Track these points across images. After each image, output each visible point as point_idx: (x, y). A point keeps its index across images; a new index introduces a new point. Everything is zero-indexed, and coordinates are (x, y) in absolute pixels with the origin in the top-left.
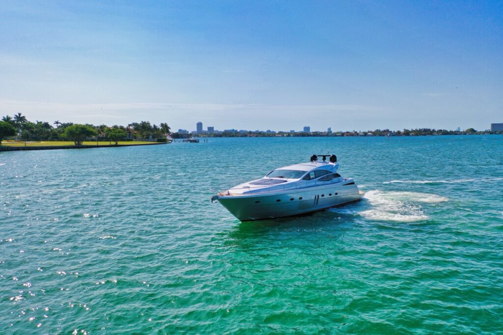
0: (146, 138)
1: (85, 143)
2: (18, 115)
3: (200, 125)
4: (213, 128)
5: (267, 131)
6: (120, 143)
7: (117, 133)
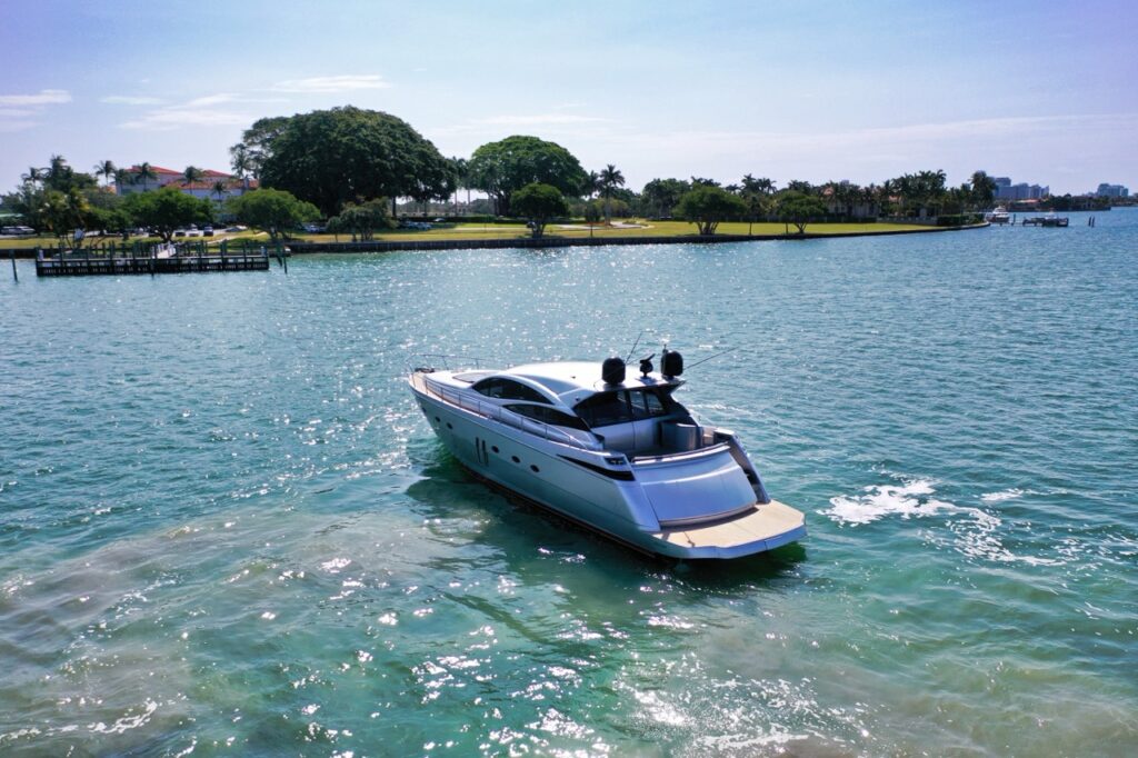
0: (911, 215)
1: (720, 230)
6: (810, 228)
7: (802, 204)
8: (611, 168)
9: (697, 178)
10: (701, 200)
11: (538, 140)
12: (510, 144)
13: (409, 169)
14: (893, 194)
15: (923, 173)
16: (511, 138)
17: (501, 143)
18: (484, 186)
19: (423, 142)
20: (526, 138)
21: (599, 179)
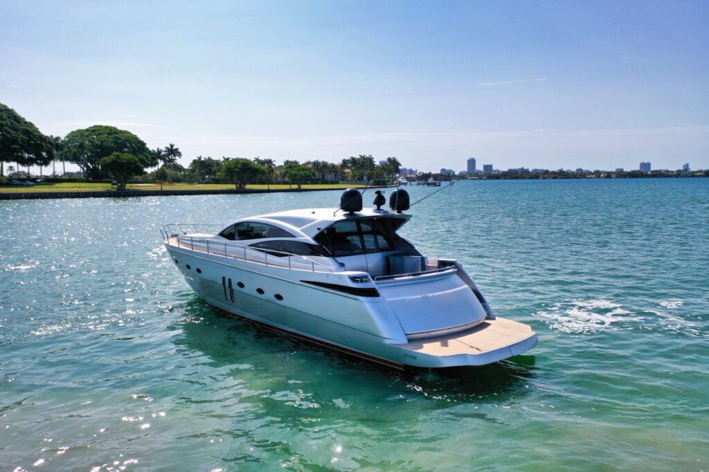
0: (359, 179)
1: (248, 187)
2: (170, 147)
3: (472, 163)
4: (491, 166)
5: (578, 170)
6: (303, 187)
7: (299, 171)
8: (172, 146)
9: (226, 157)
10: (236, 166)
11: (116, 128)
12: (94, 131)
13: (15, 141)
14: (348, 167)
15: (361, 156)
16: (95, 126)
17: (87, 130)
18: (75, 159)
19: (26, 123)
20: (107, 127)
21: (163, 153)
